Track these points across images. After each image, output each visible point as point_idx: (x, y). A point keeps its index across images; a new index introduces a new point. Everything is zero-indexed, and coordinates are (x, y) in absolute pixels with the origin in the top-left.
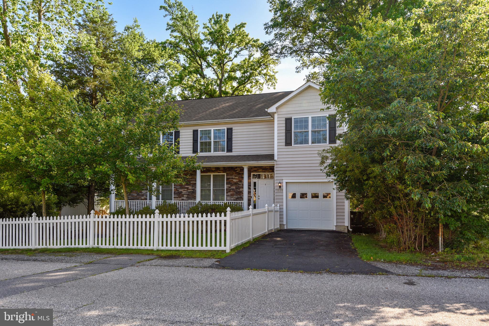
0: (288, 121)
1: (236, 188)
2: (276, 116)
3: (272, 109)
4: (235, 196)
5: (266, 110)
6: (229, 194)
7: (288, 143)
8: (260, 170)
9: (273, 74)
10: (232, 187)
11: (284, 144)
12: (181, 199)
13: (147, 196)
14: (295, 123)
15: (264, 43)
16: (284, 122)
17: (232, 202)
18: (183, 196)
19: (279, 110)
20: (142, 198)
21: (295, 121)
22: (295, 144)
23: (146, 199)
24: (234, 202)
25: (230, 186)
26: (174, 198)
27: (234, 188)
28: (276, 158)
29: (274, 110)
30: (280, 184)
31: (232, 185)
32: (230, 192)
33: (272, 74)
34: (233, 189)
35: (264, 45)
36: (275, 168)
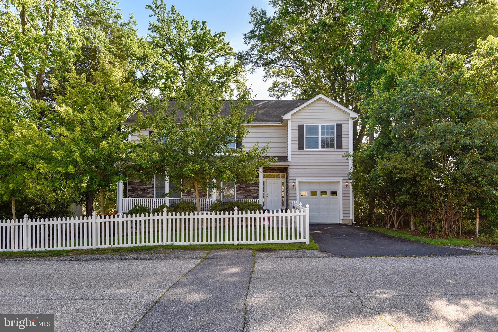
0: (301, 128)
1: (246, 187)
2: (290, 122)
3: (287, 116)
4: (244, 194)
5: (282, 116)
6: (239, 192)
7: (301, 147)
8: (268, 171)
9: (244, 81)
10: (242, 186)
11: (297, 148)
12: (190, 197)
13: (153, 194)
14: (306, 130)
15: (241, 52)
16: (297, 128)
17: (241, 199)
18: (192, 194)
19: (293, 117)
20: (148, 196)
21: (306, 128)
22: (306, 148)
23: (152, 197)
24: (243, 199)
25: (239, 184)
26: (183, 196)
27: (244, 186)
28: (289, 160)
29: (290, 118)
30: (294, 184)
31: (242, 184)
32: (240, 190)
33: (242, 81)
34: (243, 188)
35: (241, 54)
36: (289, 169)
